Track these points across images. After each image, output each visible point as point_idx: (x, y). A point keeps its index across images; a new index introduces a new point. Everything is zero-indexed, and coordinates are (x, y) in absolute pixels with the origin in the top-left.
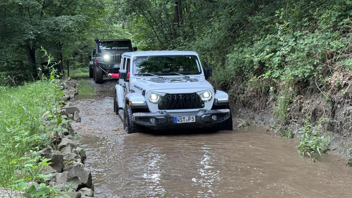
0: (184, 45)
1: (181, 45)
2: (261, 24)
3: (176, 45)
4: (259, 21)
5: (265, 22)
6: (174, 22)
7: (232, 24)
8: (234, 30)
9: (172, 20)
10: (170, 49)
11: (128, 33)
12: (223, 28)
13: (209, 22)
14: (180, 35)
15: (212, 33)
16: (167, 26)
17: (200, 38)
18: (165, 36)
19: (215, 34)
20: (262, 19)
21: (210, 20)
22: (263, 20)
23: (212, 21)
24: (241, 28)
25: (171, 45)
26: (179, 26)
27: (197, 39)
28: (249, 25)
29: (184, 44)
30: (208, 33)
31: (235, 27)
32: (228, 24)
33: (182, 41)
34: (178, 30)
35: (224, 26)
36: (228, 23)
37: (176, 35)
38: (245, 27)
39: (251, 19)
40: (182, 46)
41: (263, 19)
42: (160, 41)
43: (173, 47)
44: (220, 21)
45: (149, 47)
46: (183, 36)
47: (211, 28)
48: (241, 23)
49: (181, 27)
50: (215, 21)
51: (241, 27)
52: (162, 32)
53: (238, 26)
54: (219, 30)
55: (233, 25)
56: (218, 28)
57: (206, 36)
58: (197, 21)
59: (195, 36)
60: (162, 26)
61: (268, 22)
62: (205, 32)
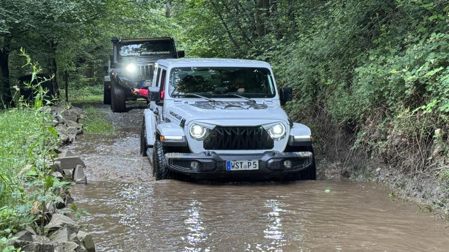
0: (277, 50)
1: (271, 48)
2: (419, 14)
3: (263, 48)
4: (417, 8)
5: (428, 11)
6: (260, 7)
7: (366, 12)
8: (369, 23)
9: (256, 3)
10: (252, 56)
11: (175, 24)
12: (350, 20)
13: (325, 9)
14: (270, 31)
15: (328, 28)
16: (246, 15)
17: (307, 36)
18: (243, 32)
19: (335, 31)
20: (421, 5)
21: (326, 4)
22: (425, 6)
23: (329, 6)
24: (384, 20)
25: (254, 48)
26: (268, 15)
27: (302, 39)
28: (398, 14)
29: (278, 47)
30: (322, 28)
31: (371, 18)
32: (359, 12)
33: (274, 41)
34: (267, 22)
35: (351, 15)
36: (360, 10)
37: (264, 31)
38: (391, 18)
39: (402, 5)
40: (273, 50)
41: (425, 4)
42: (233, 41)
43: (257, 51)
44: (344, 7)
45: (214, 52)
46: (276, 32)
47: (328, 18)
48: (383, 11)
49: (272, 15)
50: (334, 5)
51: (384, 17)
52: (238, 24)
53: (378, 17)
54: (342, 23)
55: (368, 14)
56: (340, 19)
57: (317, 33)
58: (301, 5)
59: (298, 33)
60: (237, 13)
61: (434, 10)
62: (316, 26)
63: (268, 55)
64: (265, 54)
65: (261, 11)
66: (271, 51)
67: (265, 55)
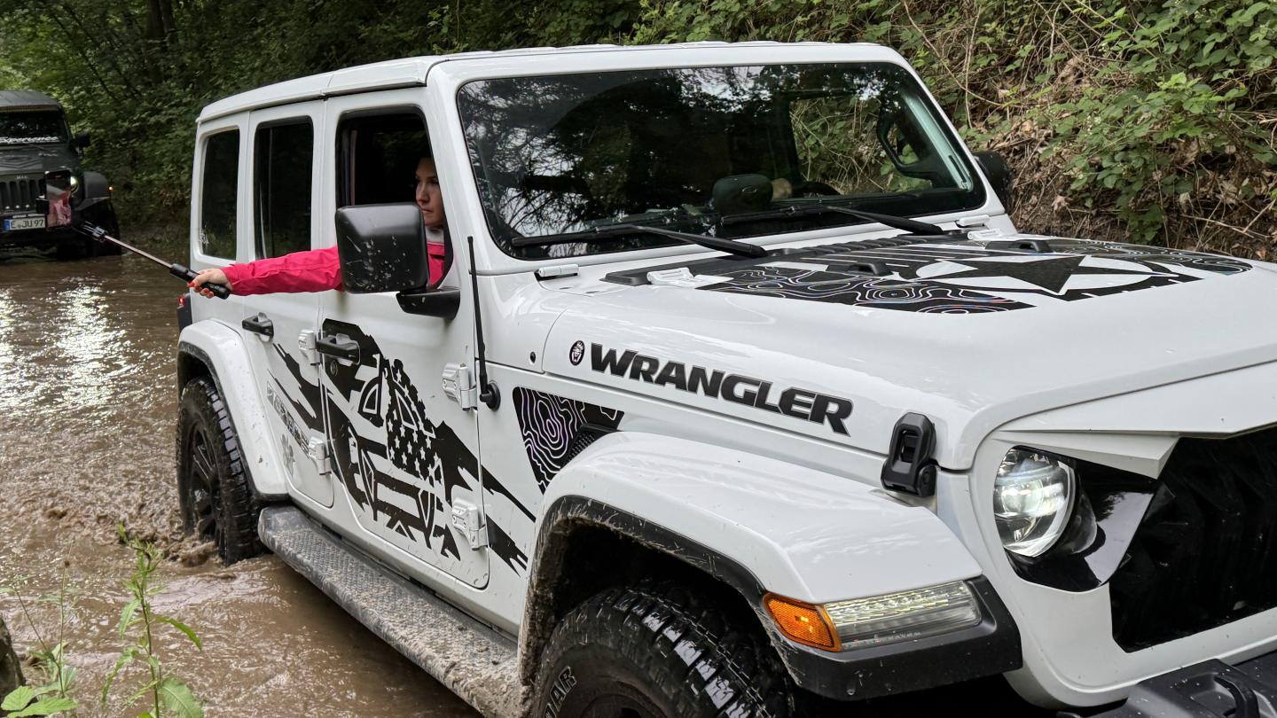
0: (185, 105)
1: (173, 103)
2: (395, 47)
3: (159, 104)
4: (390, 38)
5: (407, 43)
6: (148, 38)
7: (317, 45)
8: (323, 62)
9: (142, 32)
10: (143, 116)
11: (9, 69)
12: (295, 56)
13: (254, 39)
14: (171, 77)
15: (262, 71)
16: (128, 50)
17: (230, 82)
18: (125, 79)
19: (273, 74)
20: (396, 33)
21: (255, 33)
22: (401, 35)
23: (260, 35)
24: (345, 56)
25: (145, 104)
26: (164, 50)
27: (223, 87)
28: (365, 47)
29: (184, 100)
30: (253, 70)
31: (325, 54)
32: (306, 45)
33: (177, 92)
34: (162, 62)
35: (295, 50)
36: (307, 42)
37: (160, 76)
38: (355, 54)
39: (367, 34)
40: (177, 105)
41: (402, 31)
42: (110, 94)
43: (152, 109)
44: (283, 36)
45: (80, 112)
46: (180, 78)
47: (259, 55)
48: (343, 43)
49: (171, 51)
50: (268, 35)
51: (345, 52)
52: (115, 66)
53: (334, 52)
54: (284, 62)
55: (321, 48)
56: (280, 57)
57: (246, 77)
58: (216, 34)
59: (214, 78)
60: (112, 49)
61: (416, 40)
62: (243, 66)
63: (170, 114)
64: (164, 112)
65: (151, 44)
66: (175, 108)
67: (165, 115)
